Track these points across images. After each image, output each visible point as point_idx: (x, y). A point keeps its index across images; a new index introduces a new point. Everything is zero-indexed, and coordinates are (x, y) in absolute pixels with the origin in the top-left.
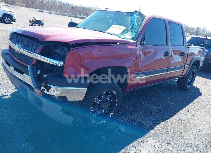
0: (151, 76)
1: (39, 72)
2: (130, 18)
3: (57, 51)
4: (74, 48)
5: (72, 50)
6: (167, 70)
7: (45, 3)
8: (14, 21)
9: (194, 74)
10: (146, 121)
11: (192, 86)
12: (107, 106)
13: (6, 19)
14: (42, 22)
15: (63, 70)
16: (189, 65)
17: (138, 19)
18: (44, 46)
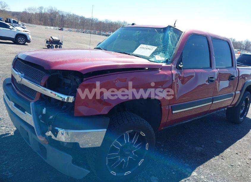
0: (192, 108)
1: (44, 111)
2: (162, 35)
3: (68, 81)
4: (88, 78)
5: (85, 80)
6: (213, 100)
7: (65, 20)
8: (29, 41)
9: (247, 102)
10: (187, 169)
11: (245, 117)
12: (134, 152)
13: (20, 40)
14: (60, 42)
15: (74, 106)
16: (241, 91)
17: (173, 36)
18: (50, 76)
